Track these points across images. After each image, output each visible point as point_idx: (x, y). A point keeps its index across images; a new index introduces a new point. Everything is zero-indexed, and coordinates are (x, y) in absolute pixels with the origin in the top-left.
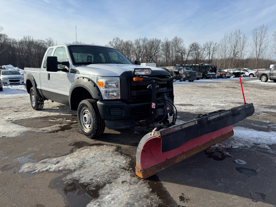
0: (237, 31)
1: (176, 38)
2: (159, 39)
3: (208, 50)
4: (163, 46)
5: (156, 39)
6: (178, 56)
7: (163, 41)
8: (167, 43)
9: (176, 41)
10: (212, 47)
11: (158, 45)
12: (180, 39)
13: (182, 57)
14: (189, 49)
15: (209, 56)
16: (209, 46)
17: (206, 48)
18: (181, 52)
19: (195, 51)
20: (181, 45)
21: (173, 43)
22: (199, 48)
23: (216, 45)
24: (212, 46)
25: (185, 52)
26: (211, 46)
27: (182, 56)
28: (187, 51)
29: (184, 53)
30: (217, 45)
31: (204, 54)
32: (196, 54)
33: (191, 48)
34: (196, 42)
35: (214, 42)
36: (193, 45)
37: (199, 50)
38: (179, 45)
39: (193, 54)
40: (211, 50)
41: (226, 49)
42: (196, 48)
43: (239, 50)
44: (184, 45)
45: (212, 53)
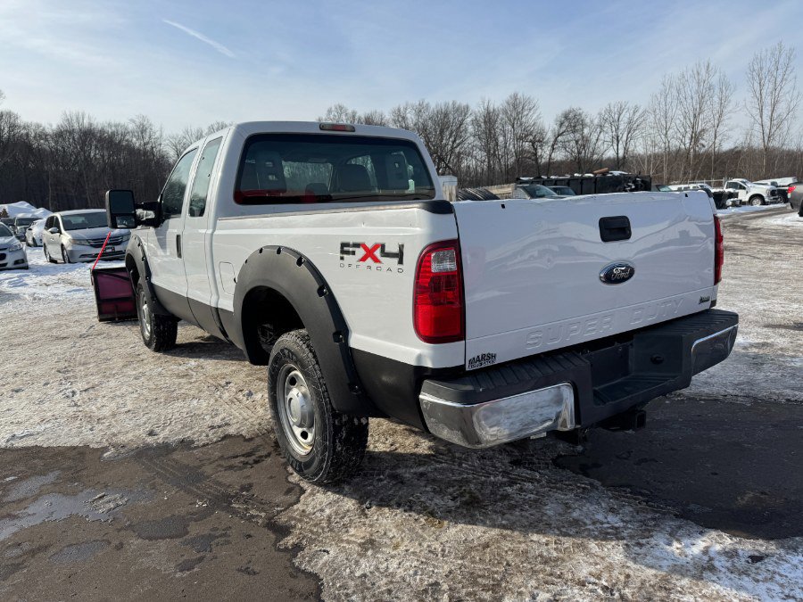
0: (702, 65)
1: (515, 97)
2: (464, 104)
3: (614, 129)
4: (475, 122)
5: (454, 104)
6: (523, 151)
7: (476, 108)
8: (489, 113)
9: (515, 106)
10: (626, 120)
11: (463, 120)
12: (529, 100)
13: (536, 154)
14: (557, 128)
15: (616, 147)
16: (616, 116)
17: (607, 125)
18: (531, 138)
19: (572, 135)
20: (530, 119)
21: (505, 112)
22: (583, 125)
23: (638, 114)
24: (625, 118)
25: (543, 139)
26: (621, 117)
27: (536, 149)
28: (550, 136)
29: (539, 141)
30: (640, 111)
31: (600, 143)
32: (577, 142)
33: (561, 124)
34: (575, 107)
35: (631, 105)
36: (566, 117)
37: (586, 131)
38: (524, 120)
39: (569, 141)
40: (621, 127)
41: (669, 124)
42: (575, 126)
43: (709, 124)
44: (538, 117)
45: (624, 138)
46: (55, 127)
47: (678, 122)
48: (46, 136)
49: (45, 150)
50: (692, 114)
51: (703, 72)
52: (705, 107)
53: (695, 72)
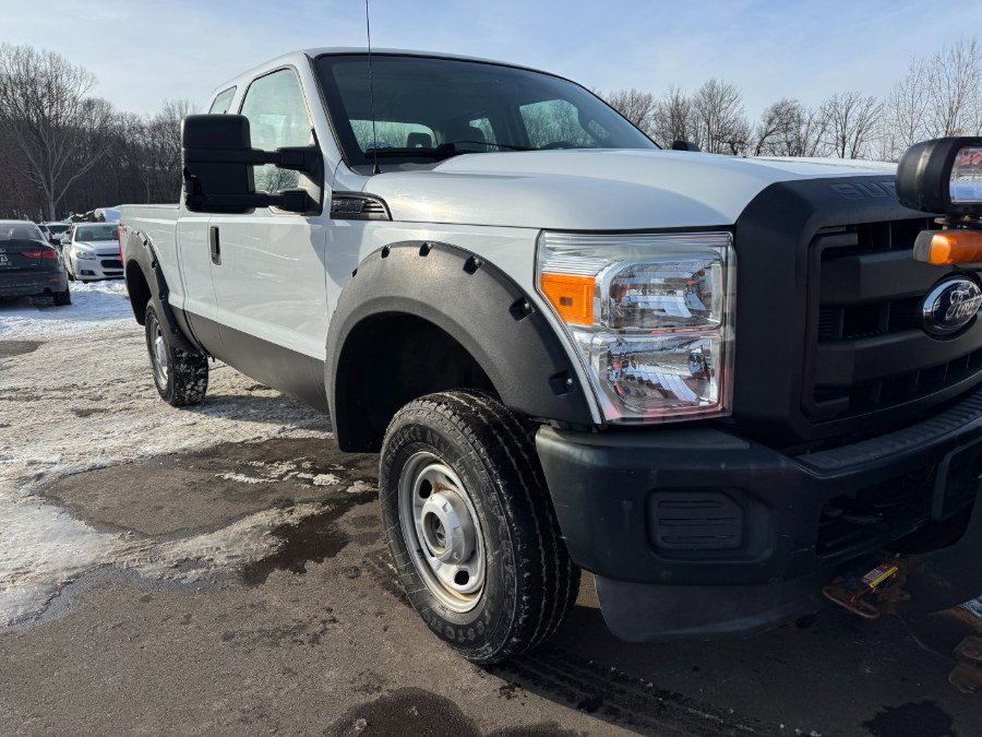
0: (965, 43)
1: (712, 85)
2: (646, 93)
3: (839, 128)
4: (660, 117)
5: (633, 92)
7: (662, 98)
8: (677, 105)
10: (857, 116)
11: (643, 114)
12: (729, 90)
14: (764, 125)
15: (840, 151)
16: (844, 111)
17: (831, 122)
18: (730, 137)
19: (783, 136)
20: (731, 113)
21: (698, 104)
22: (800, 122)
23: (872, 108)
24: (855, 113)
25: (746, 139)
26: (851, 111)
27: (736, 153)
28: (754, 137)
29: (741, 142)
30: (876, 106)
32: (789, 144)
33: (770, 122)
34: (789, 98)
35: (865, 96)
36: (777, 111)
37: (803, 130)
38: (722, 114)
39: (780, 143)
40: (850, 125)
41: (915, 121)
42: (788, 124)
43: (970, 122)
44: (741, 112)
45: (853, 140)
46: (153, 118)
47: (927, 118)
48: (142, 128)
49: (138, 145)
50: (947, 108)
51: (966, 53)
52: (965, 100)
53: (956, 54)
